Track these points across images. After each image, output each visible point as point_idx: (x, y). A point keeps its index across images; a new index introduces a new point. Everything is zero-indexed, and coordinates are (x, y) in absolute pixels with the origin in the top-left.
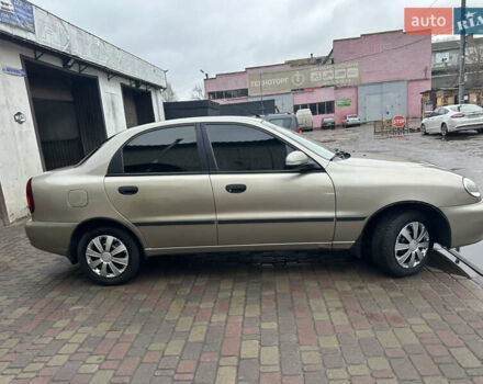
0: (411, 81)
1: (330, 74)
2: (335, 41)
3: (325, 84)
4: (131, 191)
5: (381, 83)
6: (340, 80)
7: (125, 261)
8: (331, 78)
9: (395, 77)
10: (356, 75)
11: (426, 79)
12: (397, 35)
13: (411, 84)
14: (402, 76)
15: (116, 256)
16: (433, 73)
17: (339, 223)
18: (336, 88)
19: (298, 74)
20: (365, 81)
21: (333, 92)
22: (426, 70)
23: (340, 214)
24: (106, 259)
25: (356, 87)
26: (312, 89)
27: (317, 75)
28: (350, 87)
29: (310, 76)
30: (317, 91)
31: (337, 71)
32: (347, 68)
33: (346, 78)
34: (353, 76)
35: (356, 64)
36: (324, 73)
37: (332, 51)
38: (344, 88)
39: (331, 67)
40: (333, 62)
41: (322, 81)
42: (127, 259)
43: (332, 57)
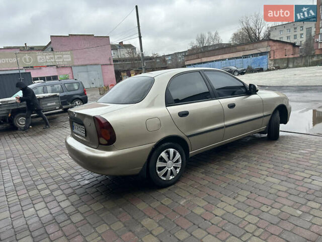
0: (103, 65)
1: (52, 58)
2: (51, 36)
3: (49, 64)
5: (86, 65)
6: (60, 62)
7: (179, 165)
8: (52, 60)
9: (92, 62)
10: (70, 60)
11: (111, 64)
12: (91, 37)
13: (103, 67)
14: (97, 62)
16: (114, 61)
18: (57, 67)
20: (76, 64)
21: (56, 70)
22: (110, 59)
23: (265, 114)
25: (71, 67)
26: (40, 67)
27: (42, 58)
28: (67, 67)
29: (37, 58)
30: (44, 68)
31: (56, 56)
32: (63, 55)
33: (63, 61)
34: (68, 60)
35: (69, 53)
36: (47, 57)
37: (50, 43)
38: (63, 67)
39: (52, 53)
40: (52, 50)
41: (46, 62)
42: (181, 162)
43: (51, 46)
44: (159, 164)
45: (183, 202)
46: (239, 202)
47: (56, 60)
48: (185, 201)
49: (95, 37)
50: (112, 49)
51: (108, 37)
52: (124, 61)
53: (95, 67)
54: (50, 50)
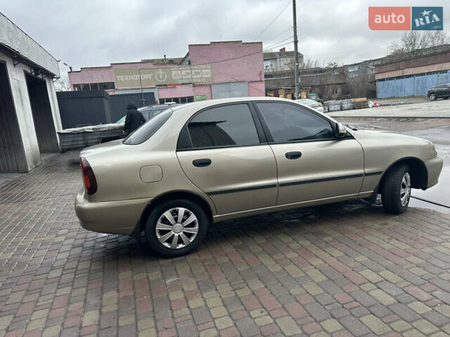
0: (251, 82)
1: (188, 74)
2: (190, 46)
3: (185, 81)
4: (204, 163)
5: (229, 83)
6: (197, 78)
7: (195, 230)
8: (189, 77)
9: (239, 79)
10: (209, 76)
11: (261, 81)
12: (238, 45)
13: (250, 85)
14: (243, 78)
15: (187, 226)
16: (266, 76)
17: (366, 178)
18: (194, 86)
19: (161, 72)
20: (216, 81)
21: (192, 89)
22: (261, 74)
23: (367, 170)
24: (177, 231)
25: (210, 86)
26: (174, 86)
27: (178, 74)
28: (205, 85)
29: (171, 74)
30: (178, 87)
31: (193, 71)
32: (201, 69)
33: (202, 78)
34: (207, 76)
35: (209, 66)
36: (184, 72)
37: (188, 54)
38: (200, 85)
39: (188, 67)
40: (190, 63)
41: (182, 79)
42: (197, 228)
43: (189, 58)
44: (160, 226)
45: (171, 280)
46: (237, 295)
47: (194, 77)
48: (175, 279)
49: (244, 43)
50: (265, 60)
51: (261, 43)
52: (280, 75)
53: (240, 84)
54: (187, 63)
